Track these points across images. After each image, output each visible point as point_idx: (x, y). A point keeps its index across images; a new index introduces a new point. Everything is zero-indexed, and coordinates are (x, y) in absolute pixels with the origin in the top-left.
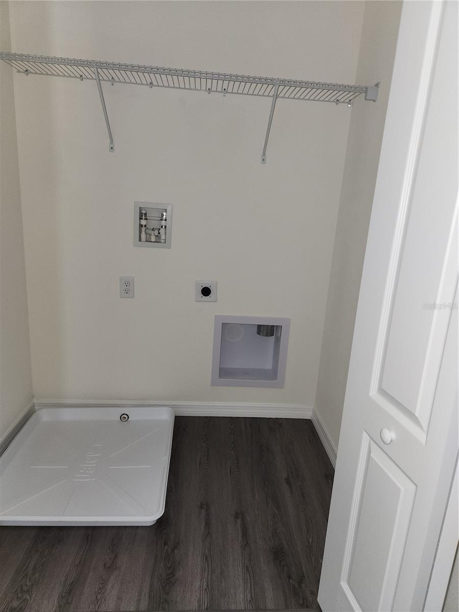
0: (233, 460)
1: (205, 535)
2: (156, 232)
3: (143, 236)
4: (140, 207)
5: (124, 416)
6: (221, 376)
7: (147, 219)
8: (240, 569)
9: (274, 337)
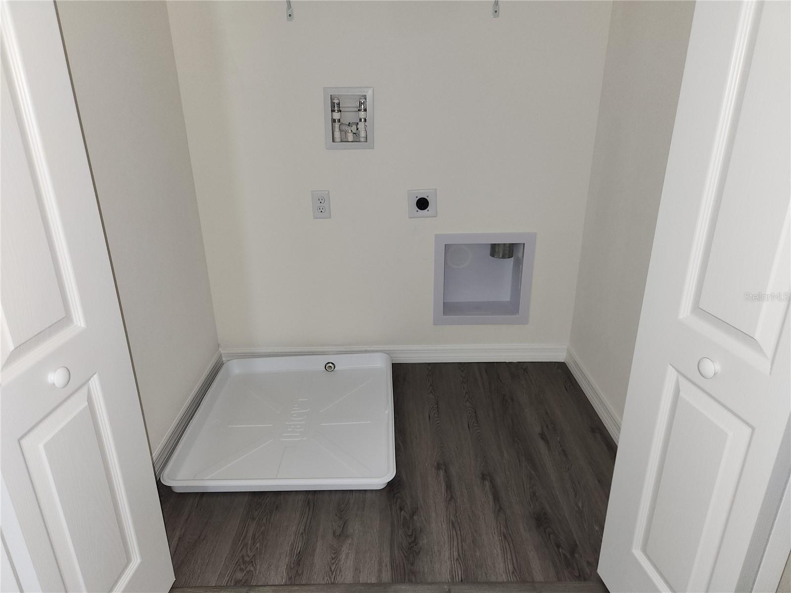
0: (470, 413)
1: (448, 499)
2: (354, 128)
3: (337, 134)
4: (331, 96)
5: (329, 365)
6: (445, 312)
7: (341, 111)
8: (496, 538)
9: (512, 258)
